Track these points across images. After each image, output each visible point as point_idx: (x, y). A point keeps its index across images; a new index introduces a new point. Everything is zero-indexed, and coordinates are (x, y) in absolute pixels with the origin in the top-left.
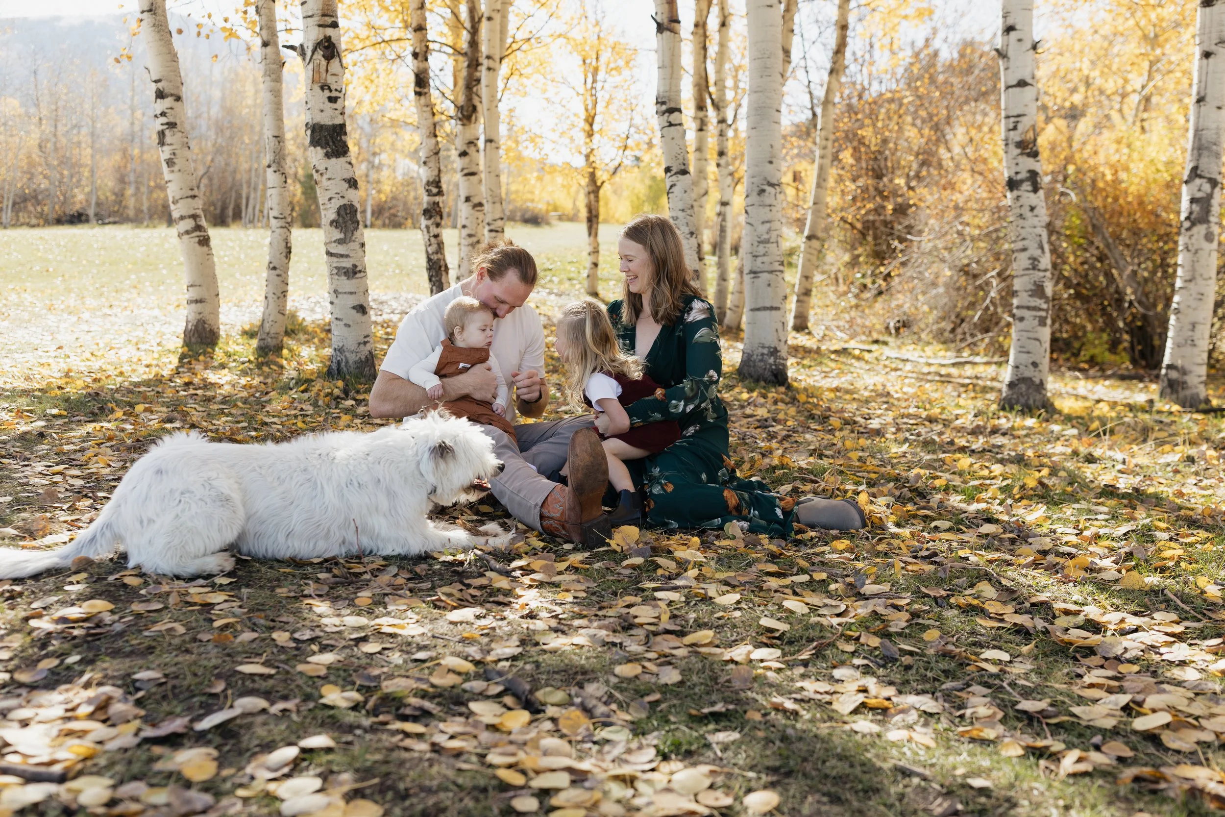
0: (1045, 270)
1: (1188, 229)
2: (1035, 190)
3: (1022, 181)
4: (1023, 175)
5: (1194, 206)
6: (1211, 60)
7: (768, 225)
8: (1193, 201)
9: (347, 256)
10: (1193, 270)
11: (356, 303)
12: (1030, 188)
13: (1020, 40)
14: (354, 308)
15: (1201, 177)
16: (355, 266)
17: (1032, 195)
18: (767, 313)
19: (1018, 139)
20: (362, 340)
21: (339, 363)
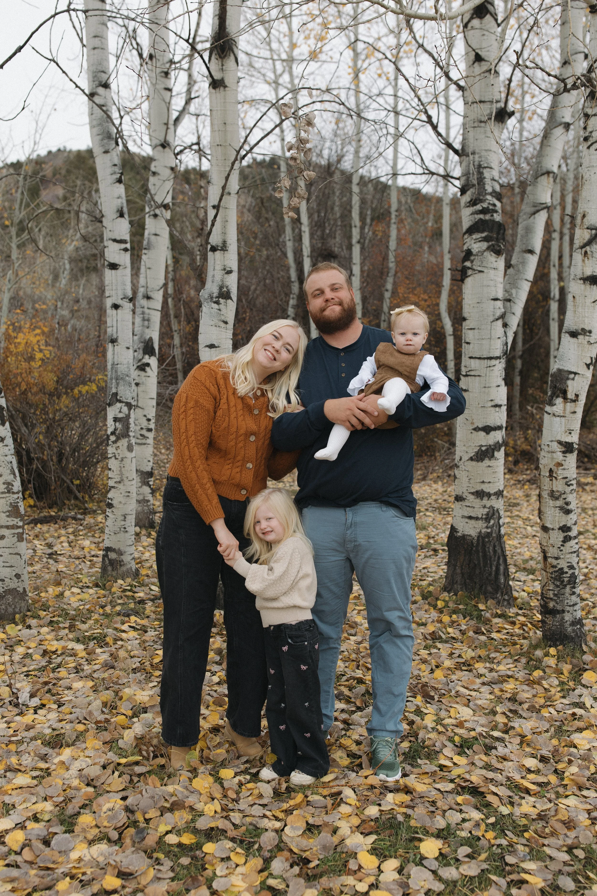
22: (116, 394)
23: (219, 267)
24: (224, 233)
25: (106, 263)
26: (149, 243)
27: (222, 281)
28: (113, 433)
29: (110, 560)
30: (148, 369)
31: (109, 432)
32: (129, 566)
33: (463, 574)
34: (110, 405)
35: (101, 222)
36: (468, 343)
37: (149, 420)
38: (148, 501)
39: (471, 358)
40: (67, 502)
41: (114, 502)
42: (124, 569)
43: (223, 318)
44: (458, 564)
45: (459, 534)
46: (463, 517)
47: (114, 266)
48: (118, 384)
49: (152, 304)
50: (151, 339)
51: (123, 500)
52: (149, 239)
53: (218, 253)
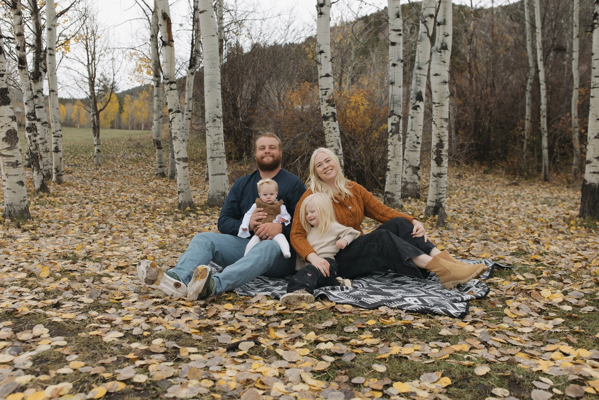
0: (341, 155)
1: (391, 136)
2: (335, 121)
3: (329, 117)
4: (330, 114)
5: (393, 127)
6: (396, 67)
7: (218, 136)
8: (392, 124)
9: (13, 156)
10: (394, 153)
11: (19, 180)
12: (333, 120)
13: (326, 57)
14: (17, 183)
15: (395, 115)
16: (17, 161)
17: (334, 123)
18: (220, 176)
19: (327, 99)
20: (22, 199)
21: (10, 212)
22: (393, 111)
23: (441, 33)
24: (444, 15)
25: (390, 43)
26: (421, 38)
27: (443, 40)
28: (391, 132)
29: (388, 199)
30: (418, 109)
31: (389, 131)
32: (397, 202)
33: (589, 207)
34: (389, 117)
35: (388, 21)
36: (594, 68)
37: (418, 137)
38: (417, 183)
39: (596, 77)
40: (374, 189)
41: (391, 168)
42: (395, 203)
43: (443, 60)
44: (587, 201)
45: (588, 183)
46: (591, 173)
47: (393, 44)
48: (394, 106)
49: (422, 72)
50: (421, 92)
51: (395, 167)
52: (421, 35)
53: (441, 26)
